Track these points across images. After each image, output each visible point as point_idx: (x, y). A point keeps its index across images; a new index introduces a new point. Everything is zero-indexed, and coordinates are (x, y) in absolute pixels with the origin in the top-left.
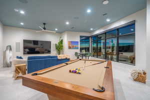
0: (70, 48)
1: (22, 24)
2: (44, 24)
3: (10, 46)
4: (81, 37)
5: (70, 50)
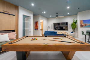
1: (51, 16)
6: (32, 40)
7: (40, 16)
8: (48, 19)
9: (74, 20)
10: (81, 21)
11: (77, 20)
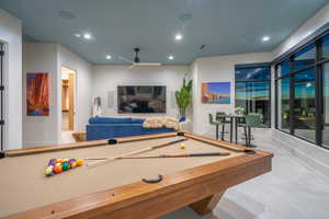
0: (205, 100)
1: (109, 57)
2: (137, 50)
3: (99, 99)
4: (237, 68)
5: (207, 105)
6: (55, 172)
7: (59, 47)
8: (95, 66)
9: (184, 81)
10: (203, 85)
11: (191, 83)
